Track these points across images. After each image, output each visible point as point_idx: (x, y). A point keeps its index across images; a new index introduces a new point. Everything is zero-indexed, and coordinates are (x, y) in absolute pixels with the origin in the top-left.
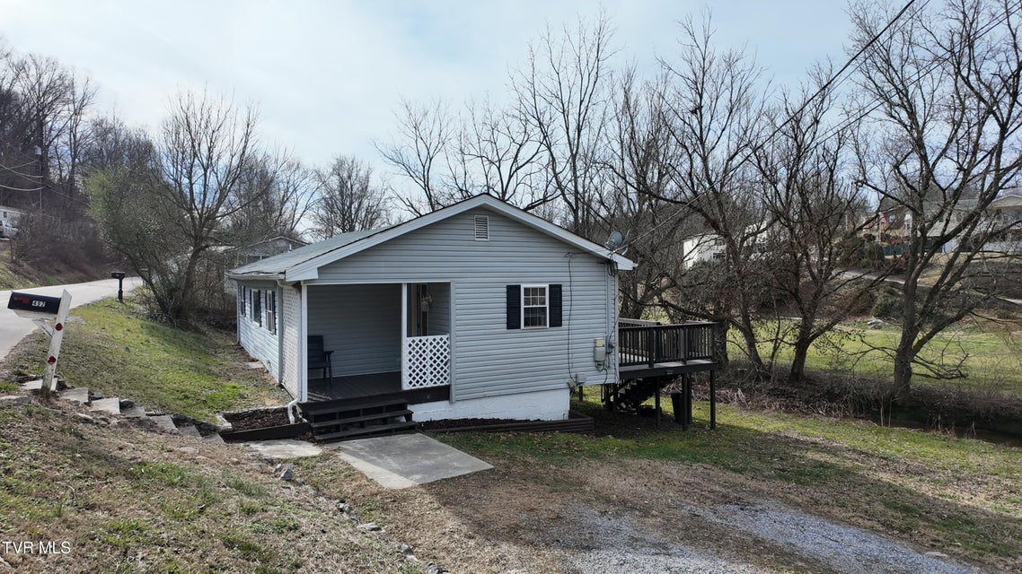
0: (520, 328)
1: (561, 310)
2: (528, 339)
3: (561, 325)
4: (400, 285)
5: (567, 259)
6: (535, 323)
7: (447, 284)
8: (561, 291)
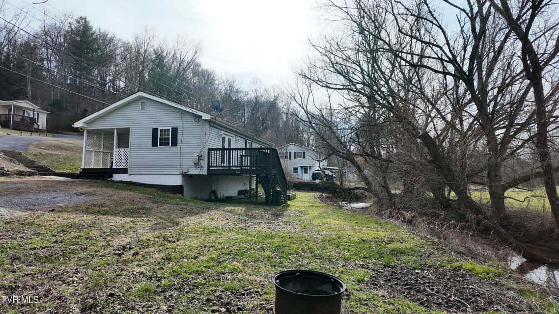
0: (157, 146)
1: (177, 139)
2: (161, 150)
3: (177, 146)
4: (114, 129)
5: (181, 116)
6: (165, 144)
7: (129, 128)
8: (177, 131)
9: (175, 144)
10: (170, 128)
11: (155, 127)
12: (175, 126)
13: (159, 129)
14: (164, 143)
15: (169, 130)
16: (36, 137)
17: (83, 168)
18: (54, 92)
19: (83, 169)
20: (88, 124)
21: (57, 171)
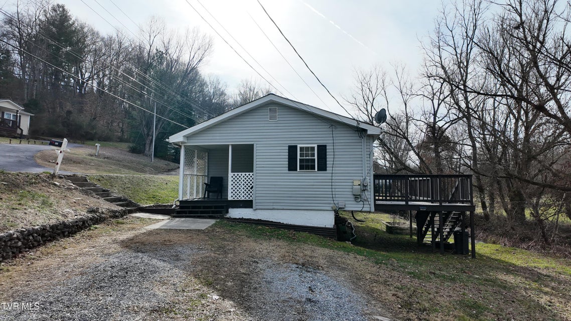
0: (296, 170)
1: (326, 161)
2: (302, 178)
3: (326, 170)
4: (228, 145)
5: (331, 129)
6: (307, 167)
7: (253, 145)
8: (326, 149)
9: (323, 167)
10: (316, 146)
11: (293, 143)
12: (322, 142)
13: (299, 146)
14: (307, 165)
15: (314, 148)
16: (15, 144)
17: (181, 200)
18: (28, 89)
19: (181, 202)
20: (187, 137)
21: (144, 205)
